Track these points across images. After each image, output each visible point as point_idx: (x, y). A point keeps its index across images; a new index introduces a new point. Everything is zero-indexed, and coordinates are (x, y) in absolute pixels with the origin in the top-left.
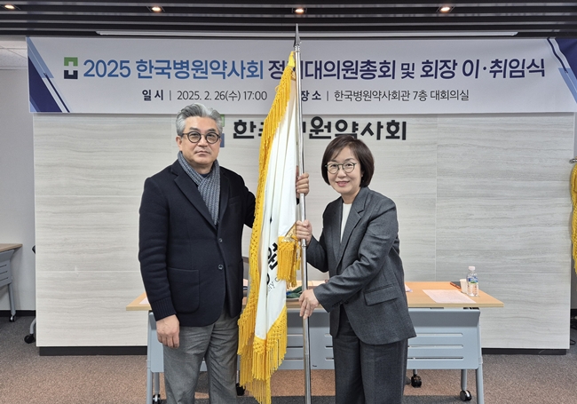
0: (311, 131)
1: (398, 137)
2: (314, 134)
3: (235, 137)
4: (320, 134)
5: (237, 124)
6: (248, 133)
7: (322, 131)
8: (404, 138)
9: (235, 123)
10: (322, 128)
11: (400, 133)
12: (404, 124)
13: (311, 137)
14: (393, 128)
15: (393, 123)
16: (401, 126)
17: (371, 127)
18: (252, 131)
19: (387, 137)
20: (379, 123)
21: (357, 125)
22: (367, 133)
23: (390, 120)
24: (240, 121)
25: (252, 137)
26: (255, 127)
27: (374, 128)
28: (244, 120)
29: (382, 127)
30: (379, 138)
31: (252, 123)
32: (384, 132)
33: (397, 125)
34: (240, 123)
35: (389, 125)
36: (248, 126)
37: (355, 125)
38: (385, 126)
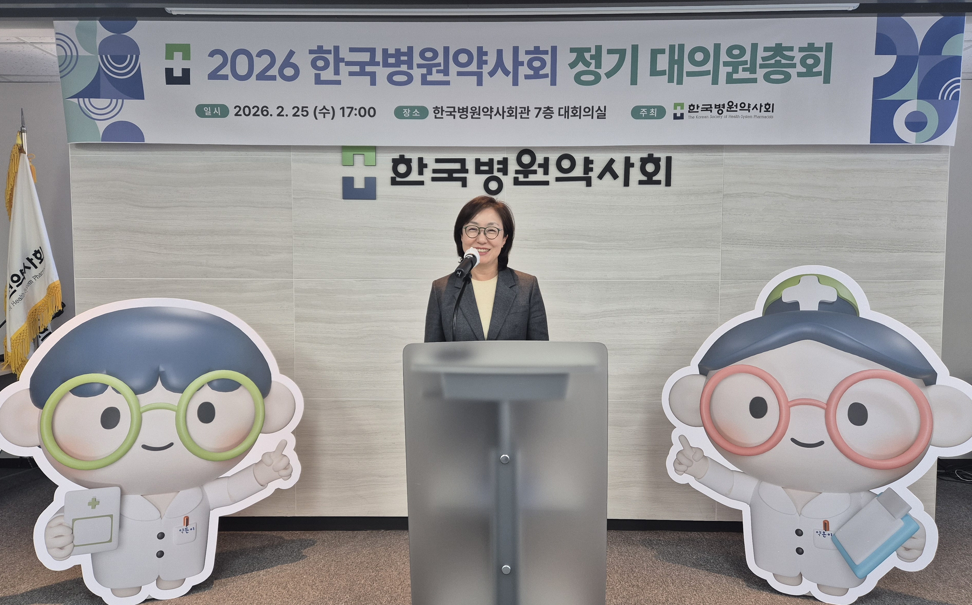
0: (517, 172)
1: (658, 182)
2: (521, 178)
3: (394, 182)
4: (532, 178)
5: (396, 163)
6: (414, 176)
7: (535, 172)
8: (668, 183)
9: (394, 161)
10: (535, 167)
11: (661, 176)
12: (669, 160)
13: (517, 182)
14: (650, 168)
15: (650, 159)
16: (663, 164)
17: (615, 167)
18: (421, 173)
19: (641, 182)
20: (627, 159)
21: (592, 162)
22: (608, 176)
23: (645, 155)
24: (402, 157)
25: (421, 183)
26: (426, 166)
27: (619, 168)
28: (407, 156)
29: (632, 165)
30: (626, 183)
31: (421, 160)
32: (636, 174)
33: (656, 162)
34: (402, 160)
35: (644, 162)
36: (415, 165)
37: (588, 162)
38: (638, 164)
